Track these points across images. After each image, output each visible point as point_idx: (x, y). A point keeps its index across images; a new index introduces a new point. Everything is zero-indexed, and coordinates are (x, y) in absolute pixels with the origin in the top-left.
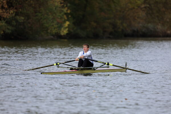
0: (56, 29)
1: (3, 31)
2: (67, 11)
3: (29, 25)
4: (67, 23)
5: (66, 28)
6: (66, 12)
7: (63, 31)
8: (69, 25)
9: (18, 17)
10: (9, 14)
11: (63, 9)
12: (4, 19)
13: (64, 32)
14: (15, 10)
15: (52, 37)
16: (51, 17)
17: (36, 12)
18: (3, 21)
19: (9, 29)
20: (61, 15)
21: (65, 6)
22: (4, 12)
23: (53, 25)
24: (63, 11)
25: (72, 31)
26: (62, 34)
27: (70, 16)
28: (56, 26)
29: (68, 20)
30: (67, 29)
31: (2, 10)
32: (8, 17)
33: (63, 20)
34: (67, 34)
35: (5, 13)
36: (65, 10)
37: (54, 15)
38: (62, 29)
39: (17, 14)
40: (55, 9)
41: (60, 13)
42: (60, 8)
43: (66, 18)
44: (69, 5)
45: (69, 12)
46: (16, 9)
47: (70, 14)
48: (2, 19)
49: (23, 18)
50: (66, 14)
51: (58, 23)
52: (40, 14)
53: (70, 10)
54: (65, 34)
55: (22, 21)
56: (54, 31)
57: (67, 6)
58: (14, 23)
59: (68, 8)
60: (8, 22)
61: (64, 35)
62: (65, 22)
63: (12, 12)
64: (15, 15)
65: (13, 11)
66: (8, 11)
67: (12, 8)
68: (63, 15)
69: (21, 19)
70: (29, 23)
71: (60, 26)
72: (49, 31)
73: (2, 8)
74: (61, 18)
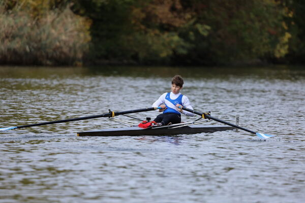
0: (266, 47)
1: (173, 50)
2: (287, 13)
3: (219, 40)
4: (288, 35)
5: (284, 44)
6: (285, 15)
7: (279, 51)
8: (290, 39)
9: (199, 26)
10: (184, 19)
11: (279, 11)
12: (176, 29)
13: (281, 51)
14: (195, 14)
15: (259, 61)
16: (257, 25)
17: (231, 17)
18: (174, 33)
20: (276, 21)
21: (284, 4)
22: (175, 17)
23: (261, 40)
24: (279, 14)
25: (295, 49)
26: (278, 55)
27: (293, 23)
28: (267, 41)
29: (289, 31)
30: (287, 47)
31: (172, 13)
32: (182, 26)
33: (280, 30)
34: (287, 55)
35: (177, 20)
36: (284, 12)
37: (264, 21)
38: (278, 46)
40: (267, 10)
41: (276, 17)
42: (274, 8)
43: (286, 27)
44: (291, 2)
45: (291, 15)
46: (196, 11)
47: (294, 19)
48: (172, 29)
49: (208, 28)
50: (285, 19)
51: (271, 35)
52: (238, 22)
53: (294, 12)
54: (283, 56)
56: (264, 50)
57: (287, 5)
59: (290, 9)
60: (183, 35)
61: (281, 58)
62: (283, 34)
63: (188, 16)
65: (191, 15)
66: (182, 14)
67: (189, 9)
68: (280, 21)
69: (204, 29)
70: (219, 36)
71: (274, 42)
72: (254, 50)
73: (173, 9)
74: (277, 26)
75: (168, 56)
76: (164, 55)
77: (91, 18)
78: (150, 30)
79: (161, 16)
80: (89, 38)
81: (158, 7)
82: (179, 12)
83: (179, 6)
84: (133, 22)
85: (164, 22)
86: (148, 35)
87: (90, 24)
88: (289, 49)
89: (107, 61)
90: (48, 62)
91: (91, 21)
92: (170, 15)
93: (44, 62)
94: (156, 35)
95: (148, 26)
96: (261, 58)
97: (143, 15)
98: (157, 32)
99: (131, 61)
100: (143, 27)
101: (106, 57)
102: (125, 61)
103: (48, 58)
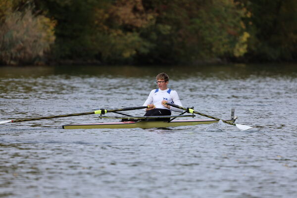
0: (226, 46)
1: (136, 50)
2: (246, 14)
3: (180, 39)
4: (246, 35)
5: (243, 44)
6: (243, 16)
7: (238, 50)
8: (248, 39)
9: (161, 26)
10: (147, 20)
11: (238, 12)
12: (138, 30)
13: (241, 51)
14: (156, 15)
15: (219, 60)
16: (217, 24)
17: (191, 17)
18: (135, 33)
19: (145, 47)
20: (234, 21)
21: (243, 5)
22: (137, 18)
23: (220, 40)
24: (238, 14)
25: (253, 48)
26: (237, 54)
27: (251, 23)
28: (227, 40)
29: (248, 30)
30: (245, 46)
31: (135, 14)
32: (144, 26)
33: (239, 30)
34: (246, 54)
35: (139, 20)
36: (242, 12)
37: (223, 21)
38: (237, 46)
39: (159, 20)
40: (226, 11)
41: (234, 17)
42: (233, 8)
43: (244, 27)
44: (249, 3)
45: (249, 15)
46: (158, 11)
47: (251, 19)
48: (134, 29)
49: (169, 27)
50: (243, 19)
51: (230, 35)
52: (198, 21)
53: (251, 12)
54: (242, 55)
55: (168, 32)
56: (223, 50)
57: (245, 6)
58: (154, 36)
59: (248, 9)
60: (145, 35)
61: (240, 57)
62: (241, 33)
63: (150, 16)
64: (157, 22)
65: (154, 16)
66: (144, 15)
67: (150, 10)
68: (238, 22)
69: (166, 29)
70: (180, 36)
71: (234, 40)
72: (214, 49)
73: (135, 10)
74: (236, 27)
75: (131, 55)
76: (127, 55)
77: (55, 19)
78: (113, 31)
79: (122, 17)
80: (53, 38)
81: (121, 8)
82: (141, 13)
83: (141, 8)
84: (96, 22)
85: (127, 22)
86: (111, 35)
87: (54, 25)
88: (248, 48)
89: (71, 62)
90: (12, 62)
91: (56, 21)
92: (132, 16)
93: (8, 62)
94: (119, 35)
95: (111, 26)
96: (221, 57)
97: (107, 16)
98: (120, 32)
99: (95, 61)
100: (106, 28)
101: (70, 57)
102: (89, 61)
103: (12, 59)
